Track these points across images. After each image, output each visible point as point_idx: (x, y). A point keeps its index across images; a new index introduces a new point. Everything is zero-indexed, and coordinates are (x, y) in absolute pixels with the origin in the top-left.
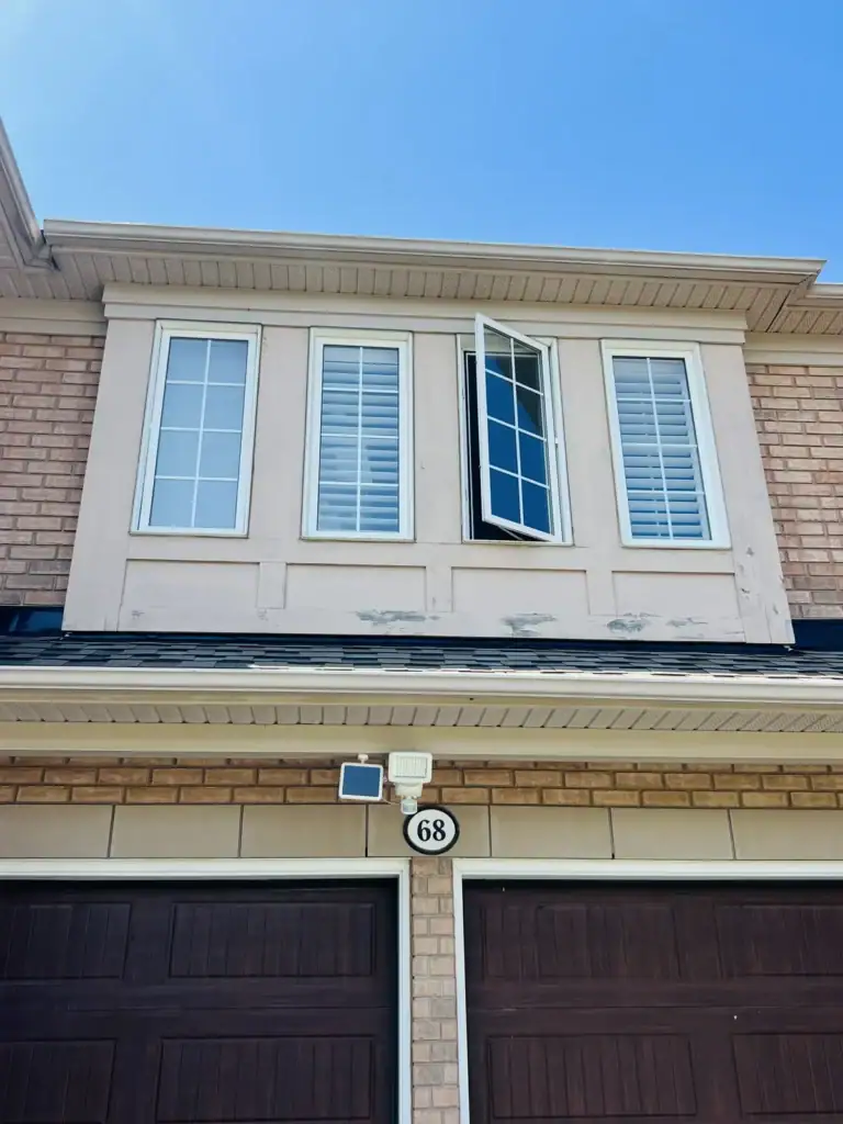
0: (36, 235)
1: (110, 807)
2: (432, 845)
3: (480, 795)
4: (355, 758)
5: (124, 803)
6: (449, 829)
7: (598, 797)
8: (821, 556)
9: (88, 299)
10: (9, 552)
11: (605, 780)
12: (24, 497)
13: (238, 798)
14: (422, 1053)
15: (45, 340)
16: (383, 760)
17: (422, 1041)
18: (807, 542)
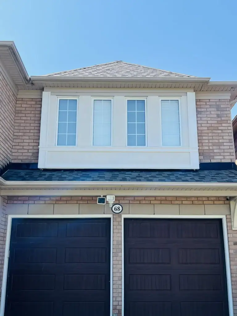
0: (29, 79)
1: (53, 205)
2: (117, 212)
3: (127, 202)
4: (100, 196)
5: (56, 204)
6: (121, 208)
7: (152, 202)
8: (207, 148)
9: (40, 90)
10: (28, 151)
11: (154, 199)
12: (30, 138)
13: (78, 203)
14: (115, 251)
15: (31, 100)
16: (106, 196)
17: (115, 249)
18: (204, 144)
